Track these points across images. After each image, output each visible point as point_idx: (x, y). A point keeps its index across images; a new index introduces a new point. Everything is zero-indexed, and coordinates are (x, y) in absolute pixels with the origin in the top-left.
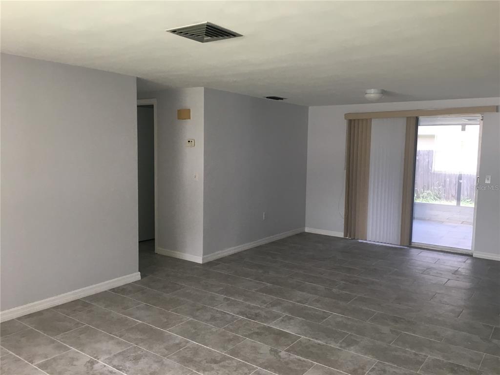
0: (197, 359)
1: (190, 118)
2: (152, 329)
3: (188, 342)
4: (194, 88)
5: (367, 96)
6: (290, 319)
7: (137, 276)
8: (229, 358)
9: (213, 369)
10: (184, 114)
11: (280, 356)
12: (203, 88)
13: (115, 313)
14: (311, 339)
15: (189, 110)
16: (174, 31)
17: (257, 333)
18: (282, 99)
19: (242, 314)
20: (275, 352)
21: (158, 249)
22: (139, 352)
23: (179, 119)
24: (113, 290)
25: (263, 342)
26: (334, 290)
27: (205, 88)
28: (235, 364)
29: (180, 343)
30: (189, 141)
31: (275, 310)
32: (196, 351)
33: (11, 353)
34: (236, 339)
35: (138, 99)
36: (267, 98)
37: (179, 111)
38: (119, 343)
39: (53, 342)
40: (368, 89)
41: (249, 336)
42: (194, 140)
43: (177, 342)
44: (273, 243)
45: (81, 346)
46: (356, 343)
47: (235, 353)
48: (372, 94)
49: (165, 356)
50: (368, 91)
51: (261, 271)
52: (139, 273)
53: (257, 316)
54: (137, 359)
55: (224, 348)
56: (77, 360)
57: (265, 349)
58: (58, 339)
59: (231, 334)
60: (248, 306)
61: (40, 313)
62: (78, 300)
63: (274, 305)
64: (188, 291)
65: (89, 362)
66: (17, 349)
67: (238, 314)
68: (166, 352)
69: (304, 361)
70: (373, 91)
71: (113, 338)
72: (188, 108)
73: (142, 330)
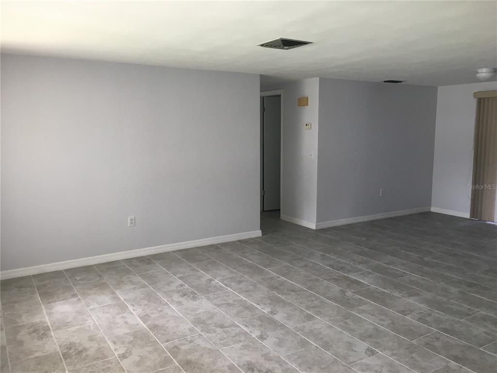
0: (282, 288)
1: (308, 105)
2: (257, 267)
3: (279, 277)
4: (310, 79)
5: (478, 75)
6: (370, 273)
7: (258, 233)
8: (305, 290)
9: (290, 294)
10: (303, 102)
11: (345, 295)
12: (318, 78)
13: (236, 255)
14: (379, 288)
15: (308, 98)
16: (262, 45)
17: (335, 279)
18: (401, 82)
19: (330, 266)
20: (343, 292)
21: (283, 216)
22: (243, 279)
23: (299, 106)
24: (239, 241)
25: (338, 285)
26: (426, 259)
27: (320, 78)
28: (308, 294)
29: (273, 277)
30: (307, 125)
31: (360, 266)
32: (282, 284)
33: (164, 269)
34: (317, 280)
35: (261, 92)
36: (384, 82)
37: (299, 99)
38: (232, 272)
39: (190, 266)
40: (480, 68)
41: (328, 280)
42: (311, 124)
43: (272, 276)
44: (391, 218)
45: (207, 270)
46: (418, 295)
47: (310, 288)
48: (484, 73)
49: (259, 283)
50: (480, 71)
51: (364, 239)
52: (261, 231)
53: (342, 269)
54: (240, 282)
55: (304, 284)
56: (202, 277)
57: (336, 289)
58: (194, 265)
59: (314, 277)
60: (339, 262)
61: (187, 250)
62: (214, 245)
63: (360, 263)
64: (294, 247)
65: (209, 280)
66: (168, 267)
67: (327, 265)
68: (261, 281)
69: (363, 300)
70: (484, 70)
71: (229, 269)
72: (306, 96)
73: (250, 266)
